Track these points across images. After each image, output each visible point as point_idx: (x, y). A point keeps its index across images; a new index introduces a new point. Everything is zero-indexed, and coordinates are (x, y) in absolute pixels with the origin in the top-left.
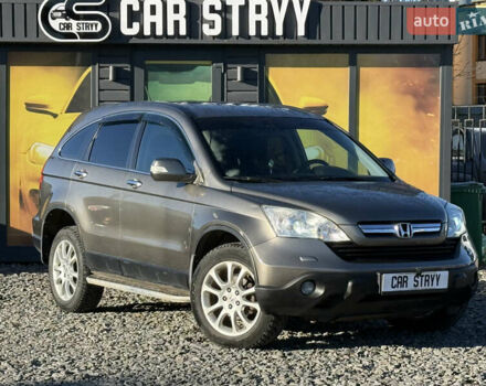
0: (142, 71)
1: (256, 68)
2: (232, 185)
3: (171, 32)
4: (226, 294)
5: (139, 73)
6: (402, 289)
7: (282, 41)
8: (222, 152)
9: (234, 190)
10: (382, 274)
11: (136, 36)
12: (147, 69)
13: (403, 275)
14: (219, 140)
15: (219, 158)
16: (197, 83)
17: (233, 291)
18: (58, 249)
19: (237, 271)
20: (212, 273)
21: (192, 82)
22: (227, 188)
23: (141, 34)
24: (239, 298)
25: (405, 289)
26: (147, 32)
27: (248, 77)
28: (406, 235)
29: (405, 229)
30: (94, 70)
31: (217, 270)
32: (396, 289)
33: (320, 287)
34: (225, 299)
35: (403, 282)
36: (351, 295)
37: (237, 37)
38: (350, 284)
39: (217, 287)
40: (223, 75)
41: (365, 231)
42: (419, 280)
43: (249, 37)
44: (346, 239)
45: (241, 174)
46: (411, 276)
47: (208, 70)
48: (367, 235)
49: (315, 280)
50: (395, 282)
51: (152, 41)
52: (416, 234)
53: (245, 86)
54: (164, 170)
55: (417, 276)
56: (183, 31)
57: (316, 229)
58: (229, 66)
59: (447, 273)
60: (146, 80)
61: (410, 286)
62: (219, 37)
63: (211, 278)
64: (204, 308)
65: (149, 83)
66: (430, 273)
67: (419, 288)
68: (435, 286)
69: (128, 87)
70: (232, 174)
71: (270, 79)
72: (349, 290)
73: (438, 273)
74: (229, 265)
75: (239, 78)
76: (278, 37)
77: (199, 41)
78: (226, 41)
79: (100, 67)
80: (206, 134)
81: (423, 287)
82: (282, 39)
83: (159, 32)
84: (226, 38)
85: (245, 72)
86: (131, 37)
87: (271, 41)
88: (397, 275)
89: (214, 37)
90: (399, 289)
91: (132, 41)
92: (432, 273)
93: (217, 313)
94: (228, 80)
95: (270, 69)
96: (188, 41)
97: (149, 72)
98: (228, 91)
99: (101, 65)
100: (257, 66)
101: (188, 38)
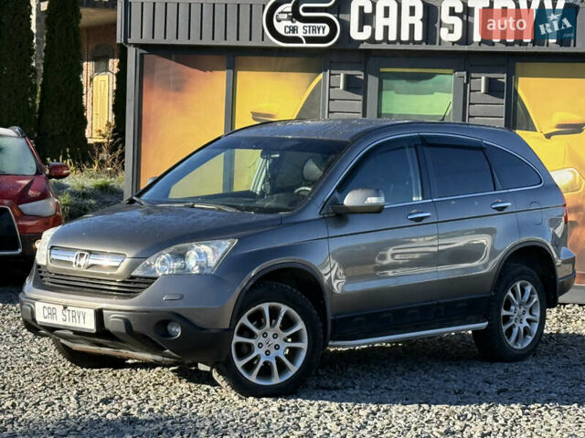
0: (377, 79)
1: (502, 77)
3: (405, 37)
5: (373, 82)
7: (530, 48)
11: (365, 41)
12: (382, 77)
16: (436, 93)
21: (432, 93)
23: (372, 40)
26: (379, 36)
27: (493, 88)
30: (324, 77)
37: (480, 43)
40: (465, 86)
43: (493, 44)
47: (449, 79)
51: (385, 46)
53: (490, 98)
56: (418, 36)
58: (473, 75)
60: (380, 89)
62: (459, 42)
65: (384, 93)
69: (360, 97)
71: (520, 92)
75: (483, 91)
76: (526, 44)
77: (436, 47)
78: (466, 48)
79: (331, 75)
82: (530, 46)
83: (392, 37)
84: (467, 44)
85: (490, 82)
86: (362, 42)
87: (517, 48)
89: (453, 43)
91: (362, 47)
94: (471, 91)
95: (520, 79)
96: (424, 47)
97: (384, 81)
98: (470, 104)
99: (333, 72)
100: (505, 75)
101: (424, 44)
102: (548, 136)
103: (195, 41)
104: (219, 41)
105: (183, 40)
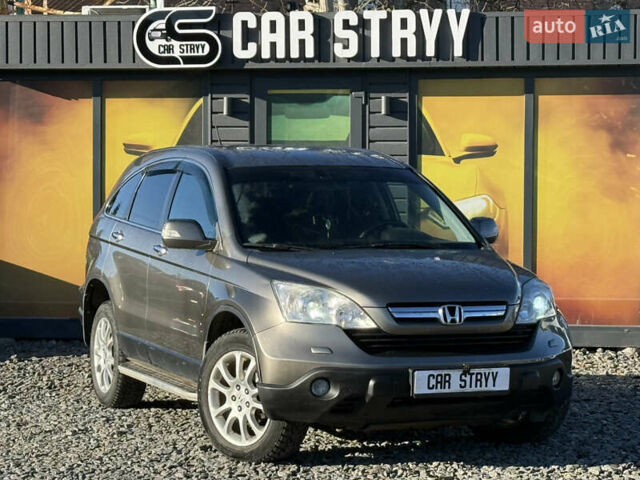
0: (265, 102)
1: (405, 97)
2: (249, 255)
3: (295, 54)
4: (235, 392)
5: (260, 105)
6: (443, 391)
7: (435, 64)
8: (251, 211)
9: (252, 260)
10: (414, 371)
11: (251, 60)
12: (271, 100)
13: (443, 372)
14: (250, 197)
15: (245, 218)
16: (331, 117)
17: (243, 389)
18: (98, 328)
19: (246, 364)
20: (220, 366)
21: (325, 116)
22: (243, 258)
23: (258, 58)
24: (248, 398)
25: (447, 390)
26: (266, 54)
27: (394, 109)
28: (453, 321)
29: (452, 313)
30: (205, 102)
31: (225, 362)
32: (434, 391)
33: (335, 387)
34: (234, 398)
35: (445, 381)
36: (373, 398)
37: (378, 59)
38: (372, 383)
39: (224, 383)
40: (364, 107)
41: (396, 316)
42: (468, 378)
43: (393, 59)
44: (372, 325)
45: (267, 241)
46: (455, 375)
47: (344, 100)
48: (398, 320)
49: (329, 377)
50: (433, 382)
51: (272, 65)
52: (468, 320)
53: (392, 120)
54: (176, 235)
55: (465, 374)
56: (310, 53)
57: (334, 312)
58: (372, 95)
59: (508, 369)
60: (269, 114)
61: (455, 386)
62: (355, 59)
63: (218, 373)
64: (212, 409)
65: (273, 117)
66: (482, 371)
67: (468, 389)
68: (490, 388)
69: (247, 123)
70: (256, 239)
71: (424, 112)
72: (370, 391)
73: (495, 370)
74: (238, 355)
75: (383, 112)
76: (430, 58)
77: (330, 65)
78: (363, 65)
79: (212, 99)
80: (236, 189)
81: (474, 389)
82: (434, 60)
83: (281, 54)
84: (364, 60)
85: (391, 102)
86: (247, 60)
87: (420, 64)
88: (435, 373)
89: (349, 59)
90: (439, 390)
91: (248, 66)
92: (487, 371)
93: (226, 414)
94: (370, 113)
95: (424, 99)
96: (316, 65)
97: (273, 104)
98: (370, 127)
99: (214, 96)
100: (407, 95)
101: (316, 61)
102: (457, 160)
103: (56, 65)
104: (84, 64)
105: (42, 64)
